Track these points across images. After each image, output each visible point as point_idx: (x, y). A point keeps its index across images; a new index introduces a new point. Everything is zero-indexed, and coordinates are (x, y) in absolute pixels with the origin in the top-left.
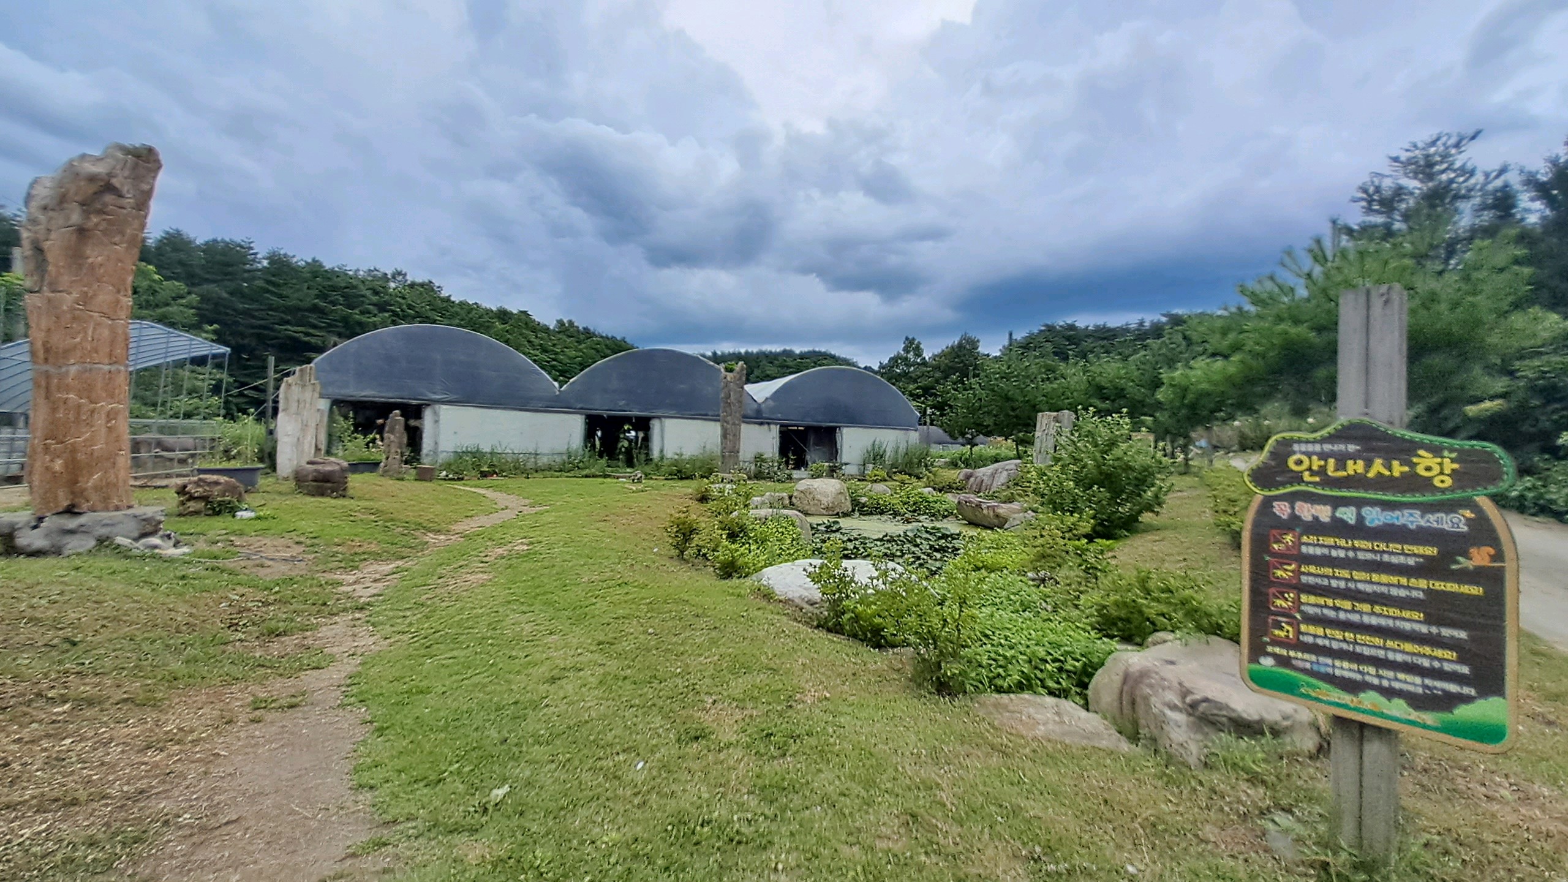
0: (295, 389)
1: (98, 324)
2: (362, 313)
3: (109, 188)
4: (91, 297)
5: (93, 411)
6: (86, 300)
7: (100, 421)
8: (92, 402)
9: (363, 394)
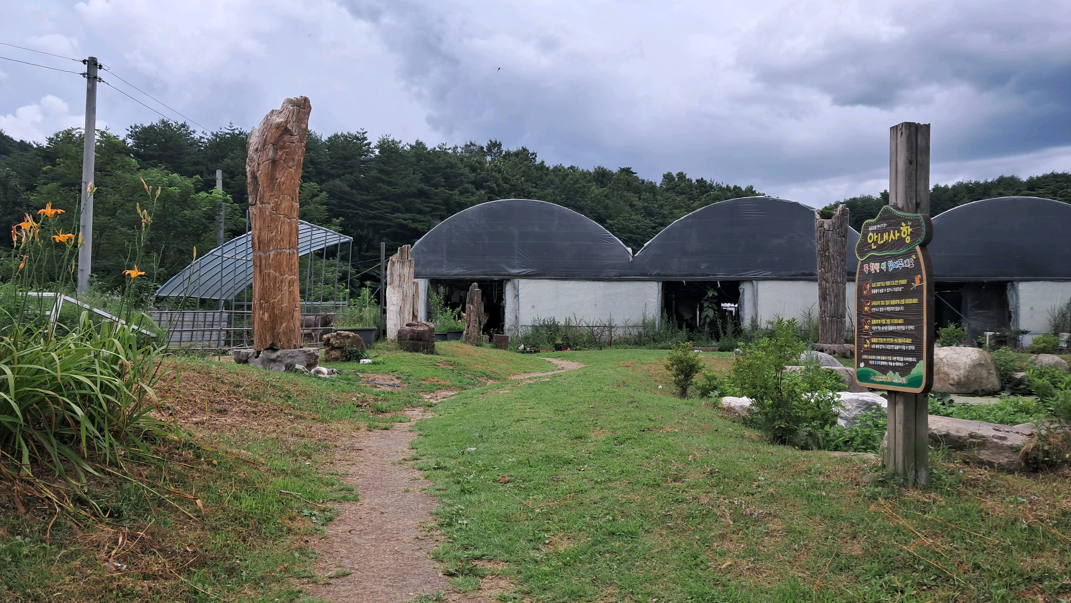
0: (397, 265)
1: (283, 222)
2: (461, 193)
3: (287, 131)
4: (280, 205)
5: (282, 281)
6: (277, 207)
7: (285, 288)
8: (281, 275)
9: (455, 272)
